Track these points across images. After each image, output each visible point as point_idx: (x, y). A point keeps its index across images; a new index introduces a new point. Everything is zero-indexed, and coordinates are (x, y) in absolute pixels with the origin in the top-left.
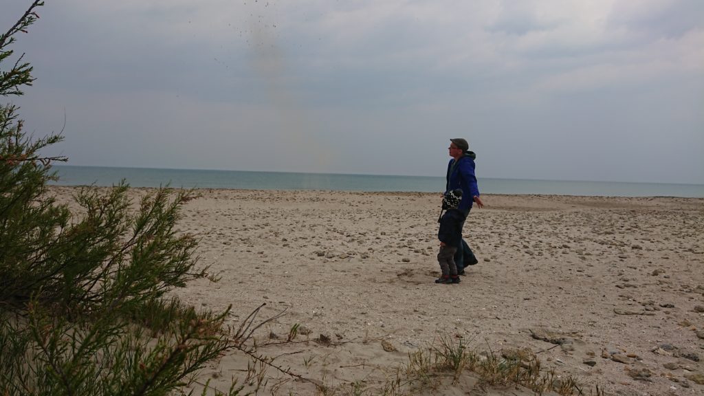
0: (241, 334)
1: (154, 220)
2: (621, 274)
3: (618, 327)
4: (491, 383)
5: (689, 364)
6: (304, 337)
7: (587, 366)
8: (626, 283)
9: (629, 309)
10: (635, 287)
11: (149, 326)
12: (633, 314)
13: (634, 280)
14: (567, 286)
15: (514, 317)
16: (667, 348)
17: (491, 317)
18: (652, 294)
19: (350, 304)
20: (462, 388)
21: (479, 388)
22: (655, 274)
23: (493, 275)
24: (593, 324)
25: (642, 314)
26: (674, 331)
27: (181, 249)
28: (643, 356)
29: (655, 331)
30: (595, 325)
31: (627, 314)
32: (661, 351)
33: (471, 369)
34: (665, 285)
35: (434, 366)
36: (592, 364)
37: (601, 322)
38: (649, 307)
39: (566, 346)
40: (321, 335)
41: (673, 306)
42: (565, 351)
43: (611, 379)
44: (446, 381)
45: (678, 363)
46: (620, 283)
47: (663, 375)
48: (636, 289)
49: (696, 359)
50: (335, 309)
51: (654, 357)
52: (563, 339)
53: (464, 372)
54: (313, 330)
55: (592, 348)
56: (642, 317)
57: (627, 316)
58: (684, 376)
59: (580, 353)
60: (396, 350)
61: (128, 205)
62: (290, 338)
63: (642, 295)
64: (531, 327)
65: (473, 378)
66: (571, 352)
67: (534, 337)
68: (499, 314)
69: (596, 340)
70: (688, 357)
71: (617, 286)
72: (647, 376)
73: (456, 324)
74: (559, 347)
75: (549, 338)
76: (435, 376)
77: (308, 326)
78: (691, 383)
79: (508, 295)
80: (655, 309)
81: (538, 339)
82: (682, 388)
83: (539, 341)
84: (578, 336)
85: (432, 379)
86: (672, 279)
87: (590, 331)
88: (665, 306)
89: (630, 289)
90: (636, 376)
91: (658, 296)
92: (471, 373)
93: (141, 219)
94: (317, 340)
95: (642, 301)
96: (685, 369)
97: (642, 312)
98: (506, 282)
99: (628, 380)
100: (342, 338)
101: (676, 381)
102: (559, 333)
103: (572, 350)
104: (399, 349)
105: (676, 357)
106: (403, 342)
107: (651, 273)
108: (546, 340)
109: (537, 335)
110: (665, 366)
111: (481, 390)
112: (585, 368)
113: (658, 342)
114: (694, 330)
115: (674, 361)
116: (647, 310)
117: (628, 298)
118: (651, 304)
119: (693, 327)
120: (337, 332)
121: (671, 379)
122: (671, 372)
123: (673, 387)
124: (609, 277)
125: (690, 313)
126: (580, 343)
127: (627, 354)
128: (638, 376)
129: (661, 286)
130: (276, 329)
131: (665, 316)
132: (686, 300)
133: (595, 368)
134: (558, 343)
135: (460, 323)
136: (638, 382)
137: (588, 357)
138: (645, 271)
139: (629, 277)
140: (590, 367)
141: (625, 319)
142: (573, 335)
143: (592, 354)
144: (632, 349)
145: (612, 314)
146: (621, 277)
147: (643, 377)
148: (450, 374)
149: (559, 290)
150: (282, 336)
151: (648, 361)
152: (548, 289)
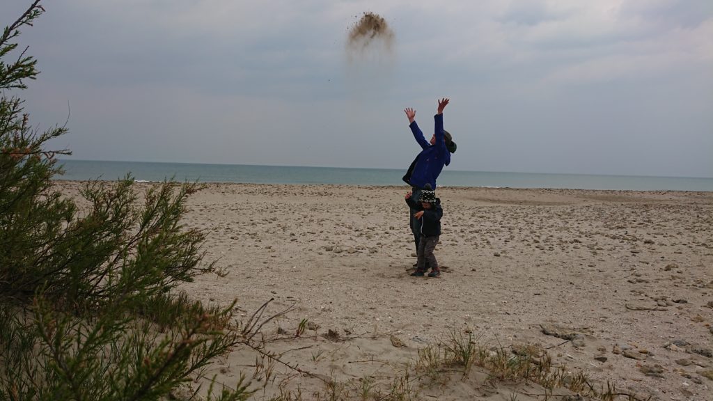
0: (249, 329)
1: (160, 214)
2: (632, 269)
3: (630, 322)
4: (501, 379)
5: (702, 360)
6: (312, 333)
7: (598, 362)
8: (638, 278)
9: (641, 305)
10: (647, 282)
11: (156, 321)
12: (645, 309)
13: (646, 275)
14: (577, 281)
15: (524, 312)
16: (680, 344)
17: (501, 312)
18: (665, 289)
19: (358, 298)
20: (471, 384)
21: (489, 384)
22: (668, 269)
23: (504, 271)
24: (604, 319)
25: (654, 310)
26: (687, 327)
27: (188, 244)
28: (655, 352)
29: (667, 327)
30: (606, 320)
31: (638, 309)
32: (674, 346)
33: (481, 365)
34: (678, 280)
35: (444, 362)
36: (603, 360)
37: (612, 318)
38: (661, 302)
39: (576, 341)
40: (330, 331)
41: (686, 302)
42: (576, 347)
43: (623, 375)
44: (455, 376)
45: (691, 359)
46: (632, 278)
47: (675, 371)
48: (648, 284)
49: (708, 355)
50: (343, 304)
51: (666, 353)
52: (574, 335)
53: (474, 368)
54: (322, 325)
55: (602, 343)
56: (655, 313)
57: (638, 312)
58: (697, 373)
59: (591, 349)
60: (404, 346)
61: (135, 199)
62: (298, 333)
63: (654, 290)
64: (541, 322)
65: (483, 374)
66: (582, 348)
67: (545, 332)
68: (509, 309)
69: (607, 336)
70: (701, 353)
71: (629, 281)
72: (659, 372)
73: (466, 319)
74: (570, 342)
75: (559, 333)
76: (443, 371)
77: (317, 321)
78: (704, 379)
79: (519, 290)
80: (667, 305)
81: (548, 334)
82: (694, 384)
83: (549, 337)
84: (589, 331)
85: (441, 375)
86: (685, 274)
87: (601, 326)
88: (678, 302)
89: (643, 284)
90: (648, 372)
91: (670, 291)
92: (481, 369)
93: (147, 212)
94: (325, 336)
95: (654, 296)
96: (698, 365)
97: (654, 308)
98: (517, 278)
99: (639, 376)
100: (350, 333)
101: (689, 377)
102: (569, 329)
103: (583, 346)
104: (407, 345)
105: (689, 353)
106: (412, 337)
107: (664, 268)
108: (556, 335)
109: (549, 331)
110: (678, 362)
111: (491, 386)
112: (596, 364)
113: (670, 337)
114: (707, 325)
115: (687, 357)
116: (659, 305)
117: (640, 293)
118: (664, 299)
119: (705, 323)
120: (345, 328)
121: (683, 376)
122: (684, 368)
123: (685, 384)
124: (620, 272)
125: (703, 309)
126: (591, 338)
127: (639, 349)
128: (649, 372)
129: (673, 281)
130: (284, 325)
131: (677, 312)
132: (700, 295)
133: (606, 364)
134: (568, 338)
135: (470, 318)
136: (649, 379)
137: (599, 353)
138: (658, 266)
139: (641, 272)
140: (601, 363)
141: (637, 315)
142: (584, 331)
143: (603, 350)
144: (645, 345)
145: (624, 309)
146: (633, 272)
147: (654, 373)
148: (459, 369)
149: (570, 286)
150: (290, 331)
151: (660, 357)
152: (559, 284)
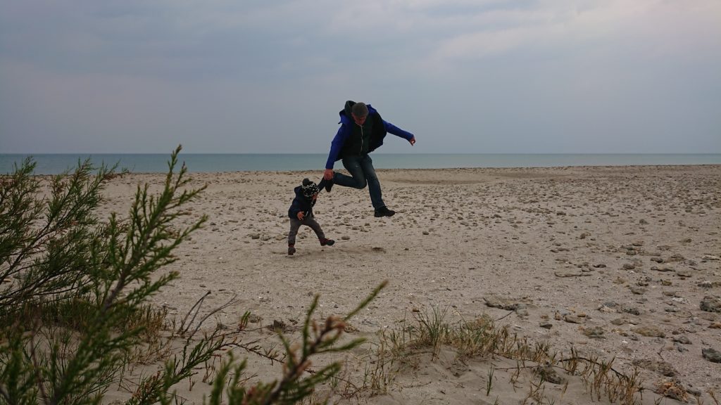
0: (185, 327)
2: (552, 240)
3: (562, 289)
4: (470, 356)
5: (633, 318)
6: (254, 325)
7: (544, 329)
8: (559, 247)
9: (568, 271)
10: (568, 251)
11: (78, 328)
12: (573, 276)
13: (565, 244)
14: (506, 254)
15: (464, 287)
16: (610, 305)
17: (442, 288)
18: (584, 256)
20: (442, 363)
21: (460, 362)
22: (583, 237)
23: (435, 248)
24: (539, 289)
25: (580, 276)
26: (612, 289)
28: (591, 315)
29: (595, 291)
30: (541, 288)
31: (566, 276)
32: (606, 308)
33: (448, 343)
34: (594, 247)
35: (409, 343)
36: (549, 327)
37: (546, 286)
38: (585, 268)
39: (520, 311)
40: (275, 321)
41: (605, 266)
42: (521, 316)
43: (570, 340)
44: (425, 358)
45: (624, 318)
46: (554, 248)
47: (613, 331)
48: (568, 253)
49: (637, 313)
50: (281, 293)
51: (600, 314)
52: (517, 305)
53: (443, 347)
54: (263, 317)
55: (545, 311)
56: (582, 278)
57: (567, 278)
58: (631, 330)
59: (534, 319)
60: (356, 330)
62: (241, 328)
63: (576, 257)
64: (482, 296)
65: (450, 352)
66: (526, 317)
67: (489, 305)
68: (449, 285)
69: (545, 303)
70: (630, 312)
71: (552, 251)
72: (601, 334)
73: (409, 298)
74: (514, 312)
75: (503, 305)
76: (411, 354)
77: (257, 312)
78: (639, 336)
79: (453, 266)
80: (590, 270)
81: (493, 306)
82: (632, 341)
83: (494, 309)
84: (529, 300)
85: (410, 357)
86: (598, 241)
87: (538, 295)
88: (598, 266)
89: (564, 252)
90: (591, 334)
91: (589, 257)
92: (448, 347)
94: (270, 327)
95: (578, 263)
96: (630, 323)
97: (580, 274)
98: (449, 254)
99: (584, 339)
100: (296, 323)
101: (626, 335)
102: (511, 300)
103: (527, 315)
104: (359, 329)
105: (620, 313)
106: (361, 321)
107: (579, 236)
108: (500, 307)
109: (491, 303)
110: (613, 322)
111: (462, 364)
112: (543, 331)
113: (600, 300)
114: (628, 286)
115: (619, 316)
116: (583, 271)
117: (564, 261)
118: (586, 265)
119: (626, 284)
120: (290, 317)
121: (621, 334)
122: (619, 327)
123: (624, 342)
124: (542, 243)
125: (621, 272)
126: (532, 307)
127: (576, 314)
128: (592, 334)
129: (590, 248)
130: (224, 320)
131: (600, 276)
132: (614, 259)
133: (552, 330)
134: (512, 309)
135: (413, 296)
136: (593, 340)
137: (543, 320)
138: (574, 235)
139: (560, 242)
140: (547, 330)
141: (567, 281)
142: (525, 300)
143: (546, 317)
144: (580, 310)
145: (553, 277)
146: (553, 242)
147: (596, 334)
148: (429, 350)
149: (500, 259)
150: (231, 327)
151: (597, 320)
152: (490, 258)
